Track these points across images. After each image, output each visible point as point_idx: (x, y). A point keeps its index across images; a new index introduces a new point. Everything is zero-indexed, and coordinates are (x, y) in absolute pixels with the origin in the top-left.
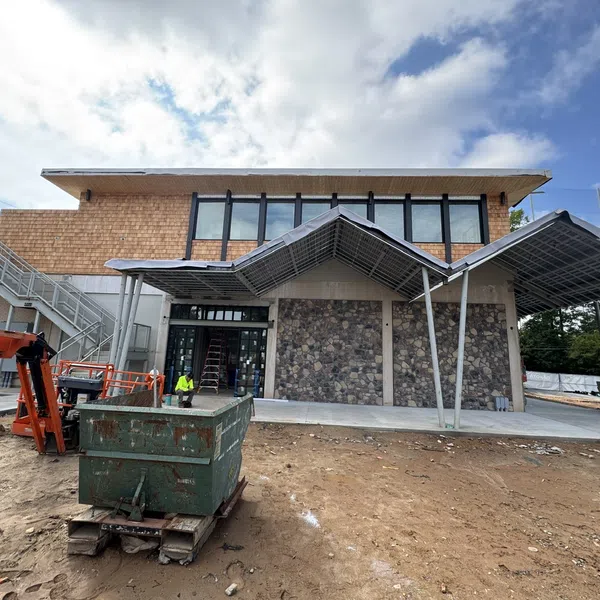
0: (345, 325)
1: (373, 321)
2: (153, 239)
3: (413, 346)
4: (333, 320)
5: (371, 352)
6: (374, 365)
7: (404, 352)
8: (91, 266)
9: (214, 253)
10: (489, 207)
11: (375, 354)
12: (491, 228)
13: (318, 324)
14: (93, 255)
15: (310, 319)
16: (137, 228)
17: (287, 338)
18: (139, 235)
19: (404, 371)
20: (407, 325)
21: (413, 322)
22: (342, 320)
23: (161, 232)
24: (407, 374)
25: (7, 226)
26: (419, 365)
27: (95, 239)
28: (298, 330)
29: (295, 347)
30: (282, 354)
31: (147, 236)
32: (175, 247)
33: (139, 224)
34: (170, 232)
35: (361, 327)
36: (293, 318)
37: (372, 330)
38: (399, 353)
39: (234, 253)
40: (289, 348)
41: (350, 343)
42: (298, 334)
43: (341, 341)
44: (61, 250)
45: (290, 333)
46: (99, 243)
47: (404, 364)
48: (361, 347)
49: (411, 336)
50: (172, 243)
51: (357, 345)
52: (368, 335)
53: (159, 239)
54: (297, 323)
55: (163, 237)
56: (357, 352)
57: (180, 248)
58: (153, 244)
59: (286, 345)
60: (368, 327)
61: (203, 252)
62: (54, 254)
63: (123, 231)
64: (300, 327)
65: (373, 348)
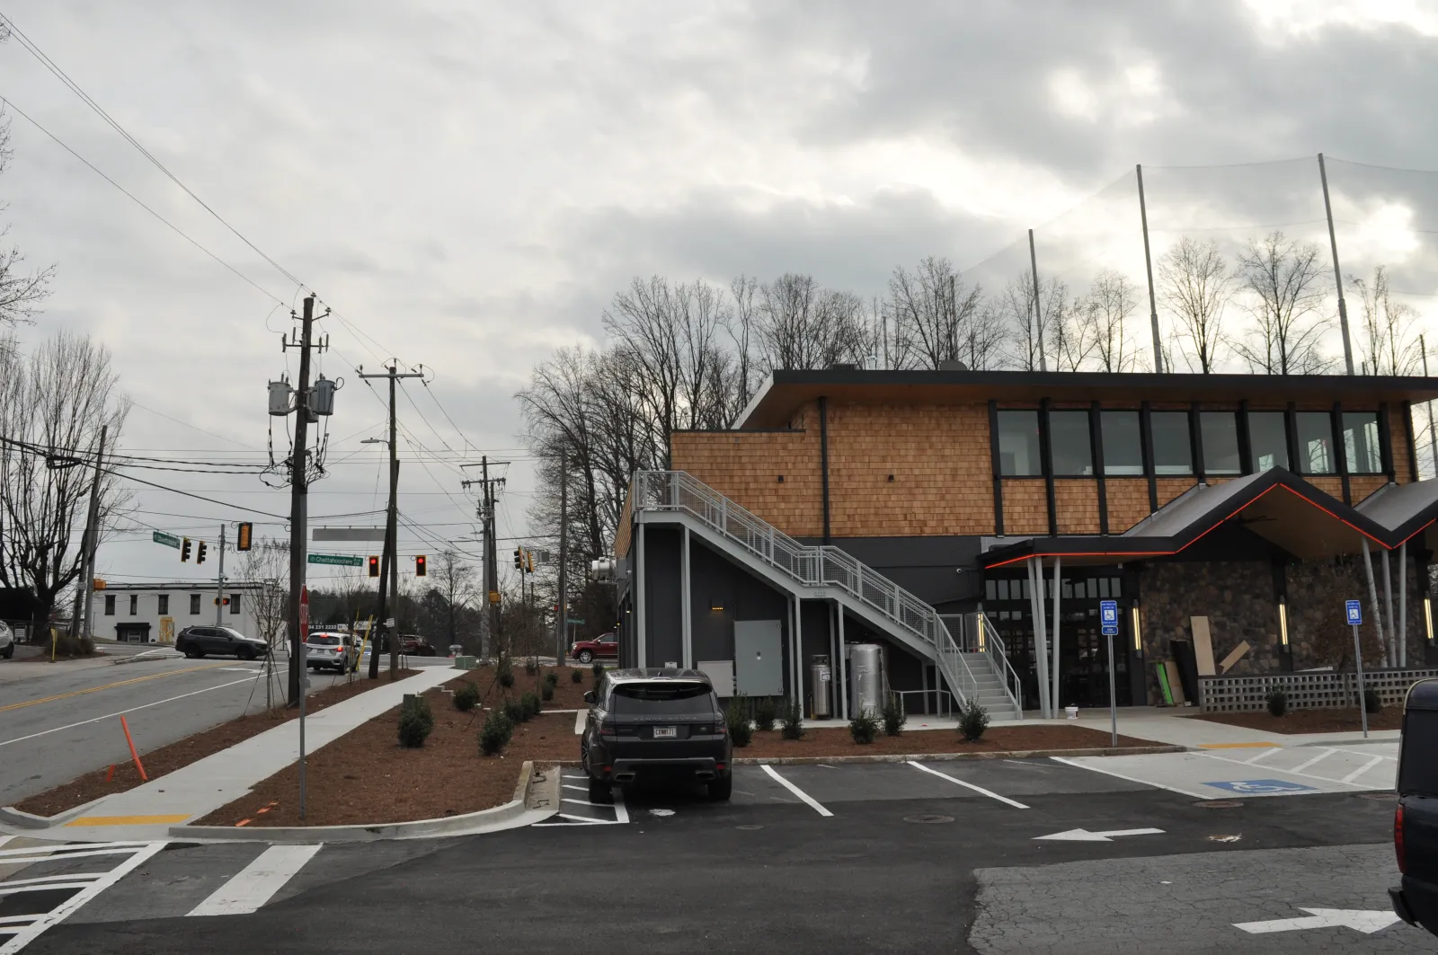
0: (1228, 595)
1: (1262, 587)
2: (940, 478)
4: (1213, 590)
5: (1263, 630)
6: (1268, 647)
8: (849, 525)
9: (1036, 497)
10: (1390, 421)
11: (1268, 632)
12: (1394, 451)
13: (1193, 596)
14: (847, 505)
15: (1182, 590)
16: (910, 459)
17: (1154, 619)
18: (916, 472)
19: (1304, 653)
20: (1303, 592)
22: (1223, 588)
23: (950, 465)
25: (690, 460)
27: (845, 479)
28: (1168, 607)
29: (1167, 630)
30: (1150, 643)
31: (928, 471)
32: (975, 490)
33: (912, 453)
34: (965, 465)
35: (1247, 597)
37: (1262, 600)
38: (1296, 629)
39: (1065, 496)
40: (1159, 632)
41: (1235, 621)
42: (1168, 612)
43: (1225, 619)
44: (794, 499)
45: (1158, 612)
46: (854, 485)
48: (1250, 625)
49: (1309, 605)
50: (969, 484)
51: (1244, 622)
52: (1258, 608)
53: (948, 478)
54: (1165, 598)
55: (954, 476)
56: (1246, 632)
57: (983, 490)
58: (940, 485)
60: (1257, 596)
61: (1019, 496)
62: (783, 505)
63: (889, 465)
64: (1170, 603)
65: (1265, 625)
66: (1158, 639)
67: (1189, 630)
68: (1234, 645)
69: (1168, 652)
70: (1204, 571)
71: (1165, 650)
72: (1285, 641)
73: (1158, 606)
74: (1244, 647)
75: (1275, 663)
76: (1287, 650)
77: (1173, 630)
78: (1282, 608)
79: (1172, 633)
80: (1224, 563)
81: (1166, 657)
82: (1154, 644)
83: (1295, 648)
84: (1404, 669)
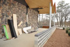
0: (20, 11)
4: (18, 9)
5: (24, 19)
7: (29, 19)
13: (14, 9)
15: (12, 7)
21: (30, 13)
22: (19, 9)
24: (29, 24)
28: (8, 10)
29: (7, 16)
36: (6, 5)
40: (5, 17)
42: (8, 11)
45: (5, 11)
47: (29, 22)
49: (30, 16)
51: (22, 17)
54: (7, 7)
59: (3, 16)
60: (24, 12)
64: (8, 9)
66: (4, 19)
67: (12, 17)
68: (20, 22)
69: (7, 23)
70: (17, 4)
71: (6, 22)
73: (5, 9)
74: (22, 22)
77: (9, 16)
78: (27, 15)
79: (8, 17)
80: (20, 4)
81: (6, 24)
82: (3, 20)
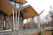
1: (2, 19)
3: (9, 23)
5: (1, 24)
6: (2, 27)
7: (7, 24)
11: (2, 25)
19: (7, 28)
20: (8, 20)
21: (9, 19)
24: (8, 28)
26: (10, 26)
37: (2, 20)
47: (8, 26)
49: (9, 22)
65: (2, 24)
72: (5, 26)
75: (3, 29)
76: (5, 27)
78: (5, 21)
83: (6, 27)
84: (18, 31)
